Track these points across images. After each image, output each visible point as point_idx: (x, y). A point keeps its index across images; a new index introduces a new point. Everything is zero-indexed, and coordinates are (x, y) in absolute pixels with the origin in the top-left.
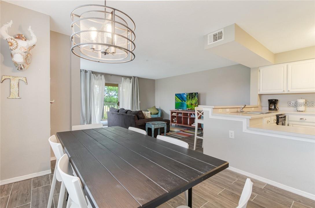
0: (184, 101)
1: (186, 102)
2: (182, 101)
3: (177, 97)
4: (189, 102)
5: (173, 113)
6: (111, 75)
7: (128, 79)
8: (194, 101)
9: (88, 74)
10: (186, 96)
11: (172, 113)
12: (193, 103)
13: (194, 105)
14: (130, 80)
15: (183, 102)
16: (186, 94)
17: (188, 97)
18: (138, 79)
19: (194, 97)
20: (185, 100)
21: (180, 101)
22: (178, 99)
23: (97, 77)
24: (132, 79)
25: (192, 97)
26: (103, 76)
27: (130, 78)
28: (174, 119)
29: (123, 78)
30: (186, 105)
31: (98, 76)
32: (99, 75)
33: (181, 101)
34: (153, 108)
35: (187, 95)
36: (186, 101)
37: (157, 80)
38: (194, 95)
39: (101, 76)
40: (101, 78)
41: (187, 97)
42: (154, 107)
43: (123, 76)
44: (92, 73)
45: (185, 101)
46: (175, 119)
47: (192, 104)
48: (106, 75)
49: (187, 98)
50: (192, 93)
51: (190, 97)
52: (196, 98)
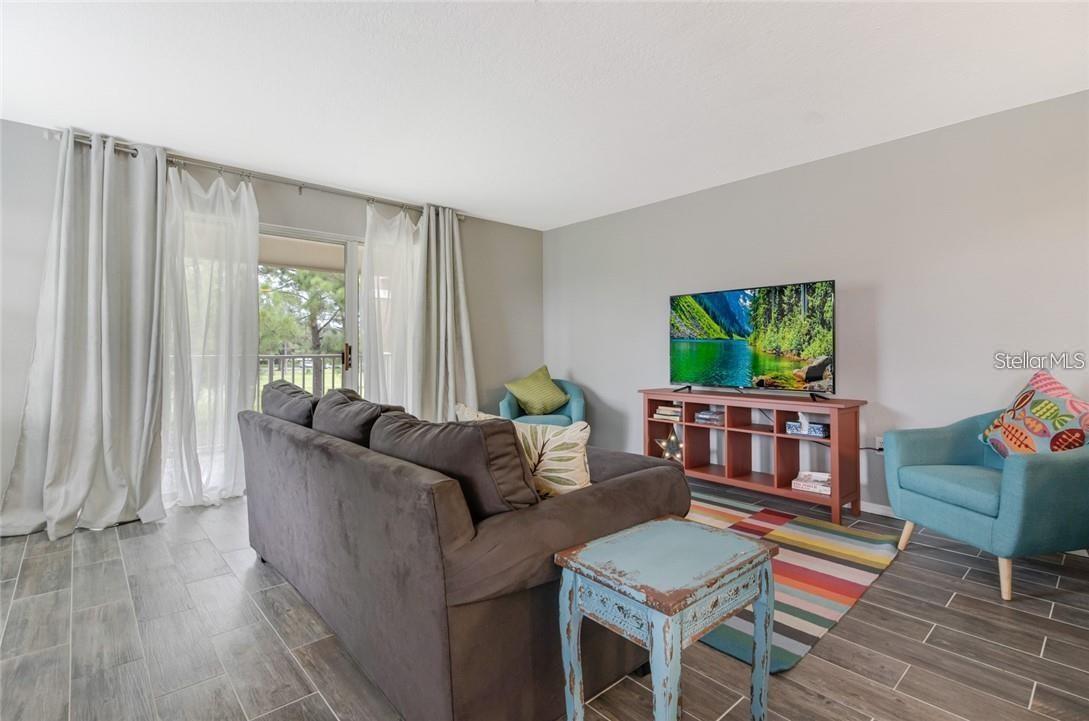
0: (739, 335)
1: (750, 339)
2: (729, 333)
4: (767, 342)
5: (662, 409)
6: (302, 187)
7: (402, 219)
9: (141, 168)
10: (748, 303)
11: (653, 405)
12: (785, 347)
14: (416, 225)
15: (735, 337)
16: (748, 292)
17: (761, 310)
18: (459, 220)
19: (791, 310)
20: (747, 328)
21: (717, 332)
22: (707, 319)
23: (206, 190)
24: (423, 220)
25: (781, 313)
26: (246, 192)
27: (415, 211)
28: (664, 444)
29: (370, 211)
31: (212, 188)
32: (221, 182)
33: (723, 336)
34: (534, 376)
35: (755, 301)
36: (749, 334)
37: (557, 232)
38: (791, 297)
39: (235, 186)
40: (235, 202)
41: (756, 310)
42: (540, 370)
43: (370, 200)
44: (170, 163)
45: (743, 334)
46: (669, 441)
47: (778, 354)
48: (267, 185)
49: (755, 319)
50: (781, 290)
51: (768, 312)
52: (801, 317)
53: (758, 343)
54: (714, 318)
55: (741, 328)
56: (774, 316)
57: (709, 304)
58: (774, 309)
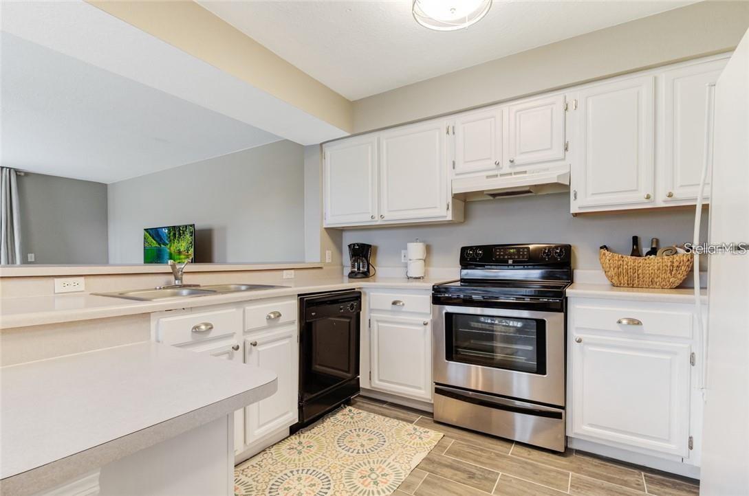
0: (163, 244)
1: (168, 246)
2: (159, 244)
3: (150, 234)
4: (175, 248)
8: (183, 244)
10: (166, 232)
12: (182, 249)
13: (184, 255)
15: (162, 246)
17: (172, 234)
19: (184, 233)
20: (167, 242)
21: (155, 244)
22: (150, 239)
25: (180, 235)
30: (168, 254)
33: (157, 246)
35: (169, 231)
36: (167, 244)
37: (113, 184)
41: (169, 234)
45: (165, 244)
47: (180, 253)
49: (169, 237)
51: (175, 234)
52: (188, 236)
53: (172, 248)
54: (153, 238)
55: (164, 242)
56: (177, 236)
57: (151, 232)
58: (177, 233)
